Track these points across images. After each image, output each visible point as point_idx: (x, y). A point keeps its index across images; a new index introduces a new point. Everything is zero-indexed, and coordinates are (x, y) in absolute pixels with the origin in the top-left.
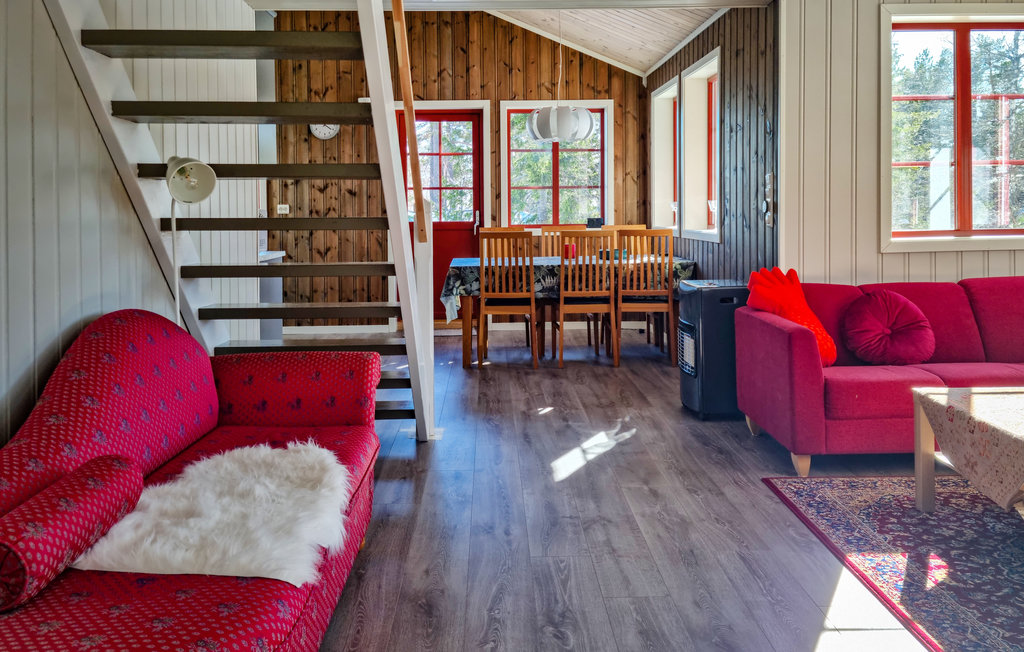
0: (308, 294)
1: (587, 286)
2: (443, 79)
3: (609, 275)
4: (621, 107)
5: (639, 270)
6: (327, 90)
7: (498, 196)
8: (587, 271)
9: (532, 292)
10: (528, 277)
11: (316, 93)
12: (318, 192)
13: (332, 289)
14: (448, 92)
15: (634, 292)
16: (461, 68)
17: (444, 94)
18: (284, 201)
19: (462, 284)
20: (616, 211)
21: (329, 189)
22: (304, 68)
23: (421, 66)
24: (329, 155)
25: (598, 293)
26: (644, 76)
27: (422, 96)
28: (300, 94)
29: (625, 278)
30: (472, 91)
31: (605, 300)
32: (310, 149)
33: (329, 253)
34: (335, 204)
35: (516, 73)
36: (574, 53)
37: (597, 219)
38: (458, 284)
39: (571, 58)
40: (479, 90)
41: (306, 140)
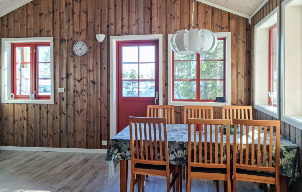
0: (72, 133)
1: (208, 159)
2: (138, 24)
3: (225, 151)
4: (235, 36)
5: (250, 149)
6: (82, 31)
7: (166, 85)
8: (209, 147)
9: (167, 160)
10: (164, 150)
11: (77, 33)
12: (77, 82)
13: (83, 130)
14: (141, 31)
15: (247, 166)
16: (147, 18)
17: (139, 31)
18: (61, 87)
19: (119, 151)
20: (232, 94)
21: (82, 81)
22: (71, 21)
23: (127, 18)
24: (82, 64)
25: (216, 165)
26: (250, 18)
27: (127, 33)
28: (69, 34)
29: (239, 155)
30: (153, 30)
31: (223, 171)
32: (74, 61)
33: (82, 112)
34: (85, 88)
35: (176, 19)
36: (209, 7)
37: (221, 98)
38: (116, 151)
39: (207, 10)
40: (157, 29)
41: (72, 56)
